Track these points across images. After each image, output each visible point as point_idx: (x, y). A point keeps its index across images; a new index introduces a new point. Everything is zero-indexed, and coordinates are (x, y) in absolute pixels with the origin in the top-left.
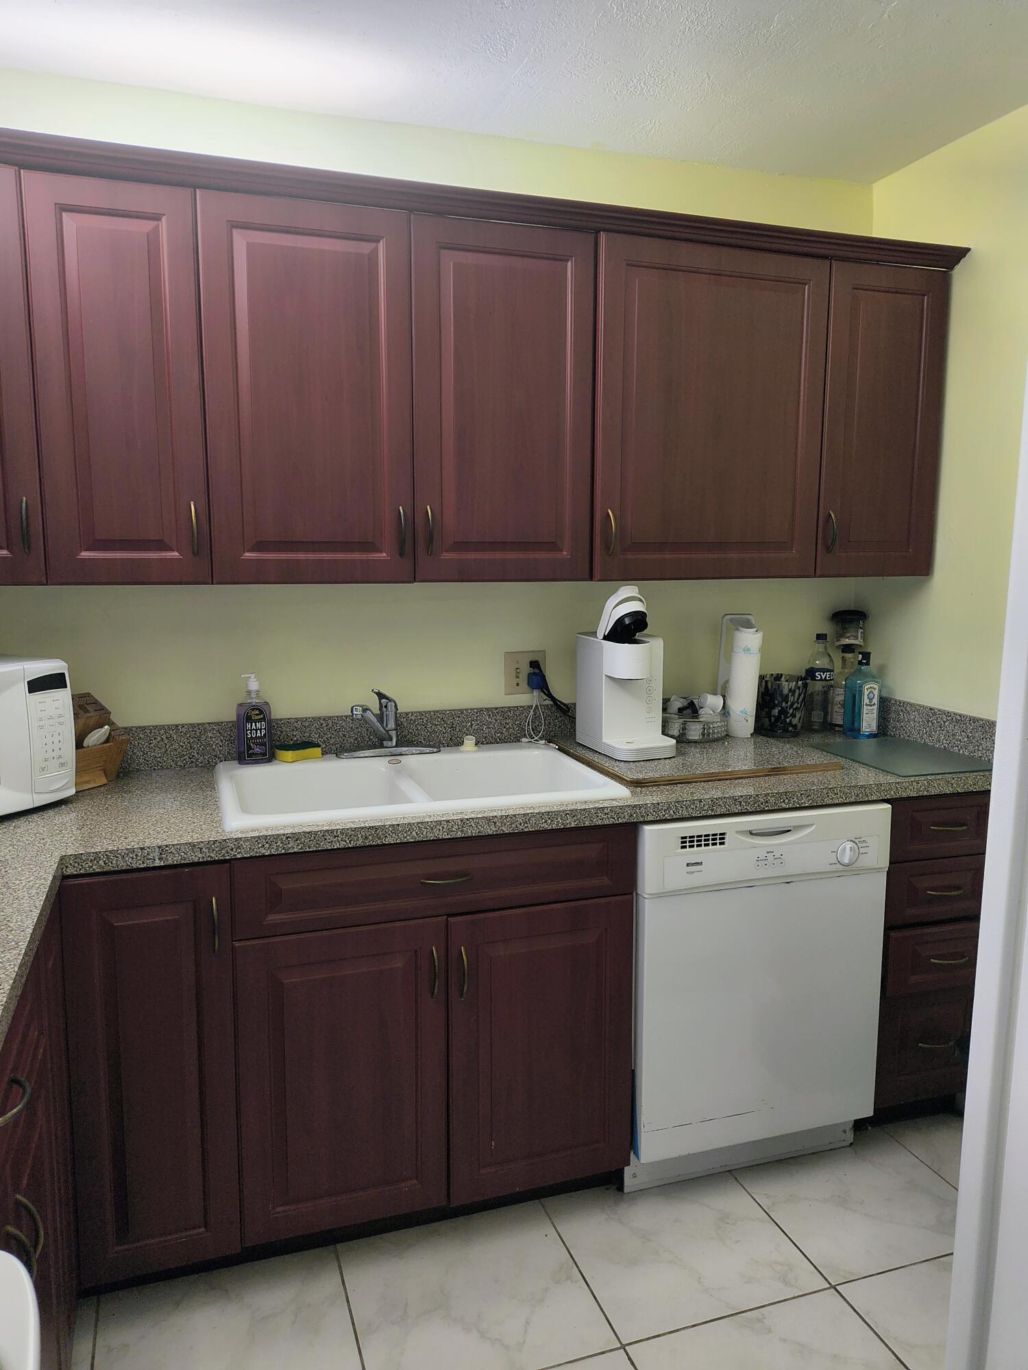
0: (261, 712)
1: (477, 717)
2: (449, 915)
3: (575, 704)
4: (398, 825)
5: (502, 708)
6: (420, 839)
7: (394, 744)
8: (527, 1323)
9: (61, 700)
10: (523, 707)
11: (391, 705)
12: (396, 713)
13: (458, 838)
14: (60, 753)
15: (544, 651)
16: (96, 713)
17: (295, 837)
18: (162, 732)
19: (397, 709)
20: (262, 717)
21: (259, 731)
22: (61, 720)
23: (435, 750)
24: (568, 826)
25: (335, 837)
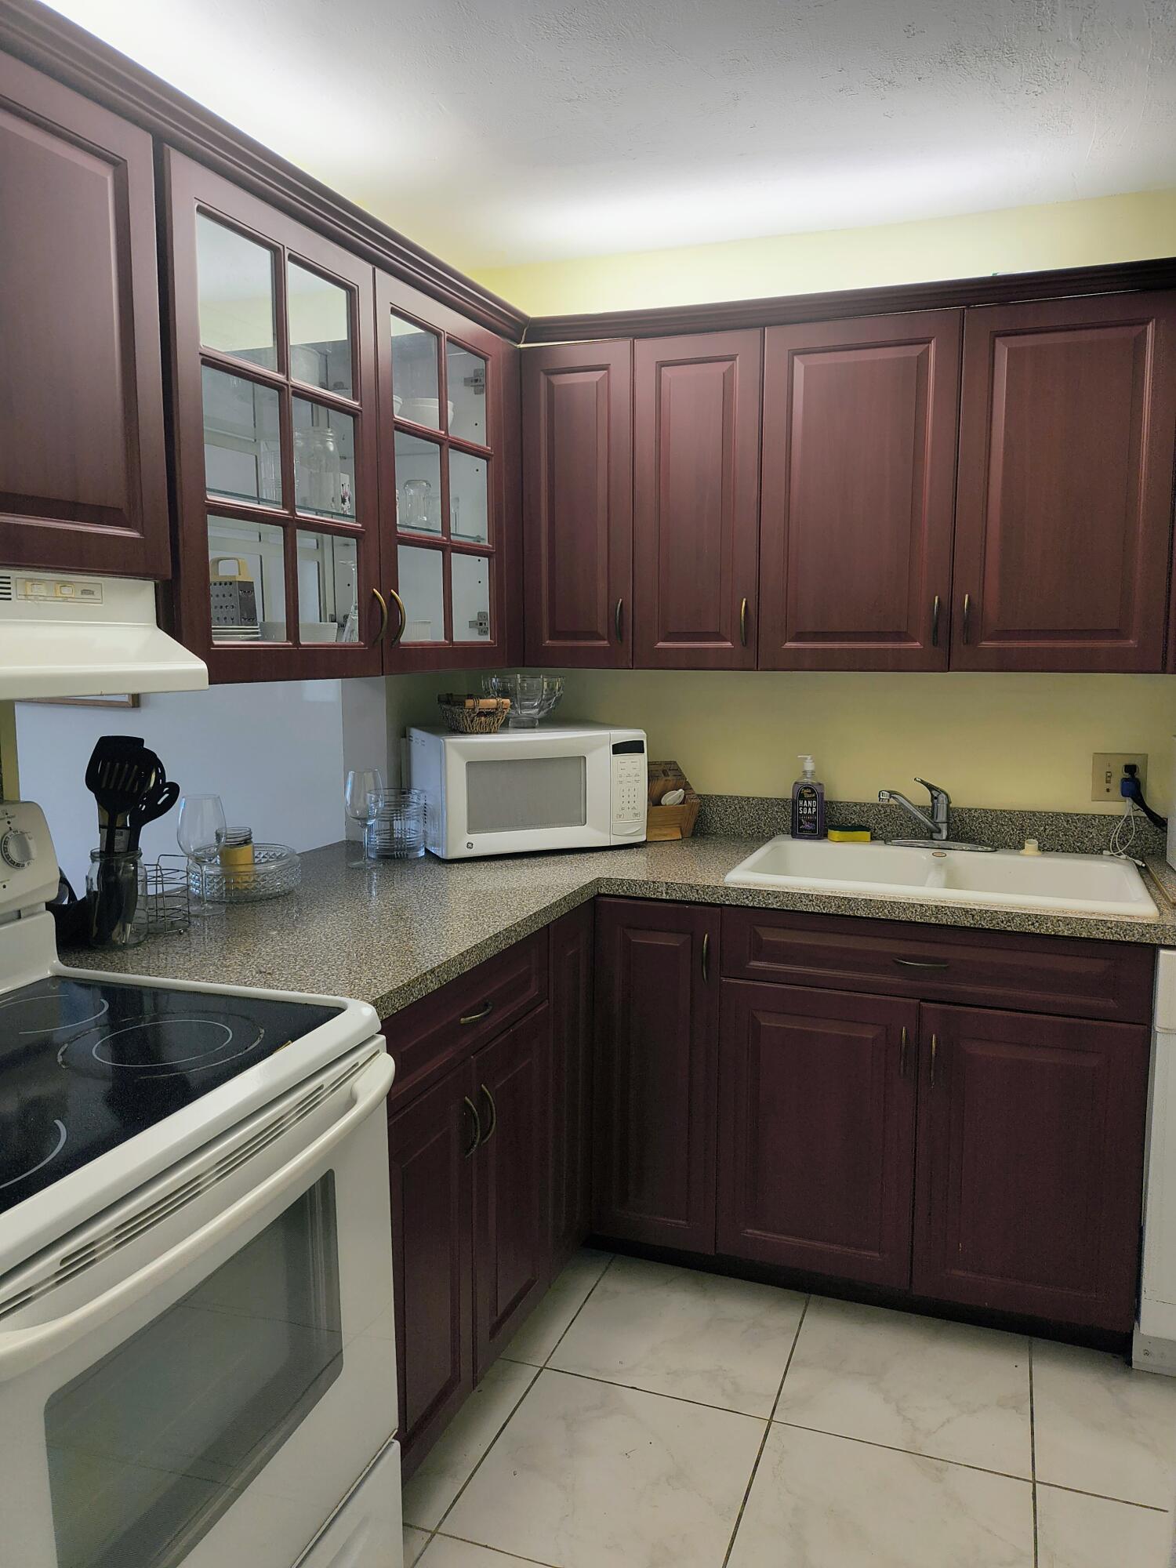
0: (813, 792)
1: (1052, 821)
2: (923, 1000)
3: (1167, 819)
4: (871, 900)
5: (1085, 815)
6: (892, 918)
7: (944, 838)
8: (948, 1421)
9: (639, 763)
10: (1112, 816)
11: (942, 797)
12: (948, 806)
13: (931, 924)
14: (634, 805)
15: (1147, 755)
16: (675, 778)
17: (775, 895)
18: (736, 802)
19: (949, 802)
20: (814, 795)
21: (810, 809)
22: (637, 778)
23: (989, 849)
24: (1060, 934)
25: (810, 901)
